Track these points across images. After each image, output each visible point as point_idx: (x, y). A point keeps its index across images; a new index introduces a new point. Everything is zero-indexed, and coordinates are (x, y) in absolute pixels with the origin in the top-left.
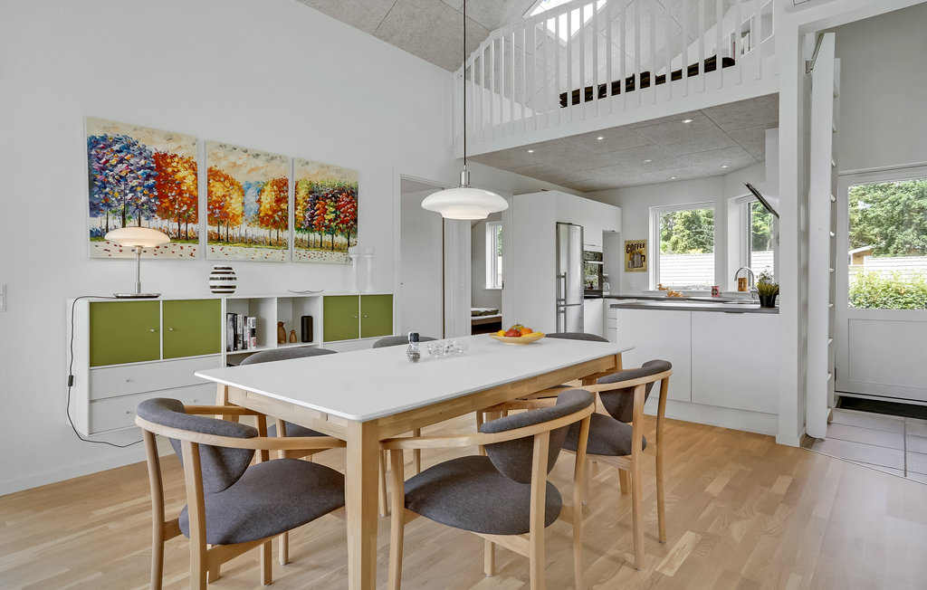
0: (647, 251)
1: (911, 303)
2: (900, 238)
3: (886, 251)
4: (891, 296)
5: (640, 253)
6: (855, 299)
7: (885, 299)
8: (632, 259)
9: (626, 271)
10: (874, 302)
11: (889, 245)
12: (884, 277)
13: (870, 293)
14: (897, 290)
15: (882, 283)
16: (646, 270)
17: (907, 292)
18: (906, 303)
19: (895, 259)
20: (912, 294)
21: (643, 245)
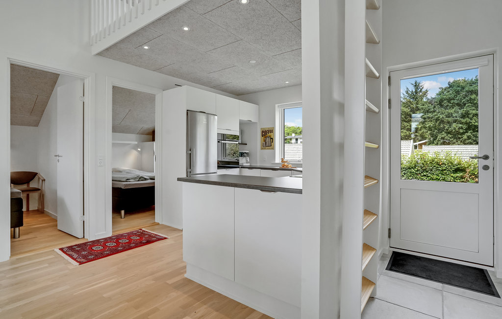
0: (274, 135)
1: (445, 170)
2: (439, 136)
3: (433, 143)
4: (435, 166)
5: (270, 136)
6: (415, 168)
7: (431, 168)
8: (265, 141)
9: (262, 149)
10: (425, 170)
11: (434, 140)
12: (431, 156)
13: (423, 164)
14: (437, 163)
15: (430, 158)
16: (273, 149)
17: (443, 164)
18: (442, 170)
19: (437, 147)
20: (445, 165)
21: (272, 131)
